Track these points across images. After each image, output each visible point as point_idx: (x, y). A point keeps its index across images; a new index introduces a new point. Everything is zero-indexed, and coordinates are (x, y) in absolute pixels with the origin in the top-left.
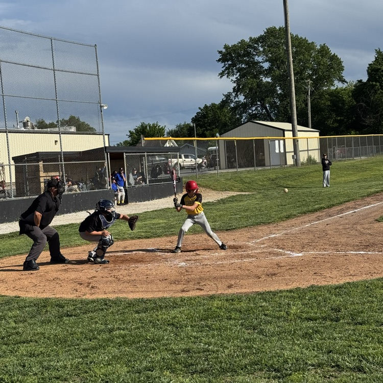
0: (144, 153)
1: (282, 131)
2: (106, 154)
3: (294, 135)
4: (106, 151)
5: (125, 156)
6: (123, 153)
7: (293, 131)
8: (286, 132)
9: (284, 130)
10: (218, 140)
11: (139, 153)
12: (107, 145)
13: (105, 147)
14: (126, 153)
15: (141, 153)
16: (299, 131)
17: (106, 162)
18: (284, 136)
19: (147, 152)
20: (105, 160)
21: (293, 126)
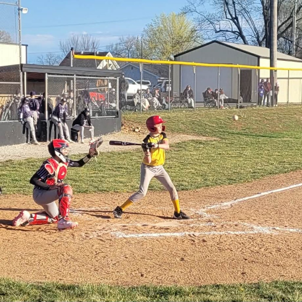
0: (73, 75)
1: (257, 58)
2: (21, 74)
3: (272, 65)
4: (22, 70)
5: (47, 78)
6: (44, 74)
7: (271, 58)
8: (261, 60)
9: (259, 57)
10: (172, 65)
11: (66, 75)
12: (24, 62)
13: (22, 65)
14: (49, 74)
15: (69, 75)
16: (278, 59)
17: (22, 85)
18: (258, 65)
19: (77, 75)
20: (19, 81)
21: (271, 53)
